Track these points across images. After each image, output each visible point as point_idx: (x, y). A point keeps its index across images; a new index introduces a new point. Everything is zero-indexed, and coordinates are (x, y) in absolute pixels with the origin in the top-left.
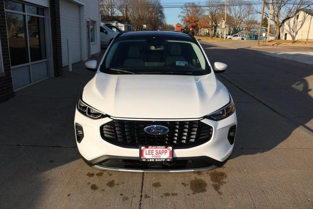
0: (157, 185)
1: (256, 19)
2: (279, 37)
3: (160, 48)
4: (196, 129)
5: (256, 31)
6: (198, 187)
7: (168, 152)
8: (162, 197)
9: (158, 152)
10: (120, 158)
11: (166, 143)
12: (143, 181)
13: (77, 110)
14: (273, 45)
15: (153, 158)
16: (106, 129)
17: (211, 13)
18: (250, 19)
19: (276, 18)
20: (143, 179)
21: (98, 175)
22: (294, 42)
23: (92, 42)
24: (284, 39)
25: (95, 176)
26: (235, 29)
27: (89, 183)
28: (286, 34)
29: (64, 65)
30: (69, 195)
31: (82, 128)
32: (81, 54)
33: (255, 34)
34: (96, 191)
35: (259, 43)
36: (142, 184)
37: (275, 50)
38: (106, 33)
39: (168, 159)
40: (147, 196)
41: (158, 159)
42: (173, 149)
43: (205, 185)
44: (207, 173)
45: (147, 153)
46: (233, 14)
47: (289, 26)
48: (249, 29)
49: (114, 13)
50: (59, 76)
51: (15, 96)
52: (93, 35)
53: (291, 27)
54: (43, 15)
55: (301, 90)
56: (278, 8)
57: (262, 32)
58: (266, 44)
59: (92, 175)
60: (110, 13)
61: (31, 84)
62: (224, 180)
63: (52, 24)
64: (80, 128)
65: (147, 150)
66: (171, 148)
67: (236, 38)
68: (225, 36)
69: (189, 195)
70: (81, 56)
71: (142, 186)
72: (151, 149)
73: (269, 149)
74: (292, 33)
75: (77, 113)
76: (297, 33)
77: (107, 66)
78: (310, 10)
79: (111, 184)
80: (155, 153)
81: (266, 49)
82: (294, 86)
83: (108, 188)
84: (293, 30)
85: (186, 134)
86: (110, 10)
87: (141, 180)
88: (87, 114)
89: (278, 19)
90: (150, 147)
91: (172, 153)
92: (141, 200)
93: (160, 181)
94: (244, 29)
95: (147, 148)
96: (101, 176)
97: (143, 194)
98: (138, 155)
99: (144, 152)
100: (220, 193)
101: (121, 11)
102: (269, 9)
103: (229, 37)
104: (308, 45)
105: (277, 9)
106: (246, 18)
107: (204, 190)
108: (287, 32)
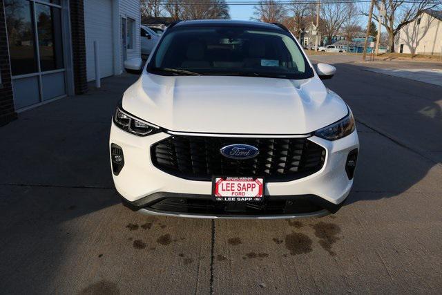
0: (235, 242)
1: (359, 25)
2: (393, 50)
3: (236, 41)
4: (300, 152)
5: (359, 41)
6: (298, 244)
7: (257, 186)
8: (244, 258)
9: (242, 186)
10: (180, 196)
11: (254, 172)
12: (213, 236)
13: (113, 125)
14: (385, 60)
15: (234, 195)
16: (160, 151)
17: (297, 14)
18: (351, 24)
19: (389, 22)
20: (213, 233)
21: (144, 227)
22: (414, 56)
23: (129, 48)
24: (399, 52)
25: (140, 229)
26: (330, 38)
27: (131, 239)
28: (402, 46)
29: (89, 80)
30: (100, 256)
31: (122, 151)
32: (113, 64)
33: (359, 45)
34: (142, 250)
35: (364, 57)
36: (213, 240)
37: (387, 66)
38: (149, 37)
39: (255, 197)
40: (221, 258)
41: (241, 198)
42: (265, 182)
43: (309, 242)
44: (310, 225)
45: (225, 188)
46: (327, 17)
47: (407, 33)
48: (349, 38)
49: (159, 13)
50: (82, 93)
51: (17, 118)
52: (131, 40)
53: (410, 35)
54: (59, 4)
55: (433, 116)
56: (392, 7)
57: (368, 43)
58: (375, 58)
59: (135, 227)
60: (153, 13)
61: (40, 104)
62: (336, 236)
63: (71, 17)
64: (118, 151)
65: (225, 183)
66: (261, 180)
67: (331, 50)
68: (316, 48)
69: (285, 256)
70: (113, 68)
71: (213, 243)
72: (231, 182)
73: (397, 193)
74: (411, 44)
75: (114, 128)
76: (417, 44)
77: (158, 65)
78: (436, 11)
79: (165, 240)
80: (236, 188)
81: (376, 65)
82: (422, 112)
83: (160, 246)
84: (412, 39)
85: (284, 159)
86: (153, 8)
87: (210, 235)
88: (129, 128)
89: (392, 24)
90: (228, 178)
91: (263, 188)
92: (212, 264)
93: (240, 236)
94: (343, 38)
95: (225, 179)
96: (149, 228)
97: (215, 255)
98: (209, 192)
99: (220, 187)
100: (332, 254)
101: (169, 10)
102: (379, 9)
103: (321, 49)
104: (434, 61)
105: (390, 9)
106: (345, 23)
107: (308, 250)
108: (404, 43)
